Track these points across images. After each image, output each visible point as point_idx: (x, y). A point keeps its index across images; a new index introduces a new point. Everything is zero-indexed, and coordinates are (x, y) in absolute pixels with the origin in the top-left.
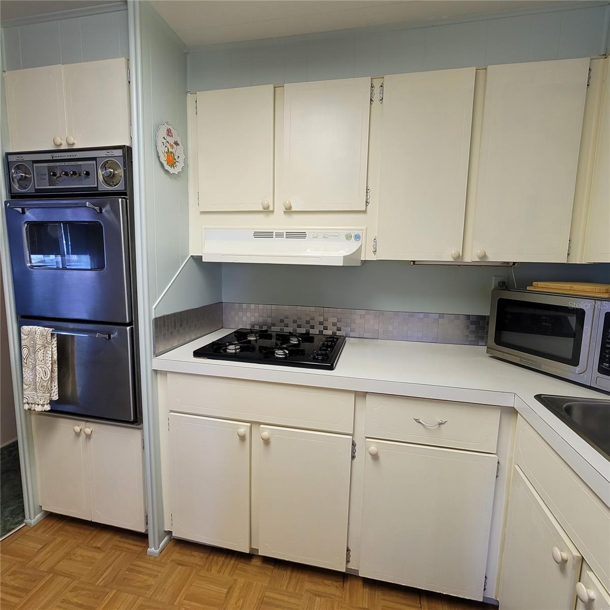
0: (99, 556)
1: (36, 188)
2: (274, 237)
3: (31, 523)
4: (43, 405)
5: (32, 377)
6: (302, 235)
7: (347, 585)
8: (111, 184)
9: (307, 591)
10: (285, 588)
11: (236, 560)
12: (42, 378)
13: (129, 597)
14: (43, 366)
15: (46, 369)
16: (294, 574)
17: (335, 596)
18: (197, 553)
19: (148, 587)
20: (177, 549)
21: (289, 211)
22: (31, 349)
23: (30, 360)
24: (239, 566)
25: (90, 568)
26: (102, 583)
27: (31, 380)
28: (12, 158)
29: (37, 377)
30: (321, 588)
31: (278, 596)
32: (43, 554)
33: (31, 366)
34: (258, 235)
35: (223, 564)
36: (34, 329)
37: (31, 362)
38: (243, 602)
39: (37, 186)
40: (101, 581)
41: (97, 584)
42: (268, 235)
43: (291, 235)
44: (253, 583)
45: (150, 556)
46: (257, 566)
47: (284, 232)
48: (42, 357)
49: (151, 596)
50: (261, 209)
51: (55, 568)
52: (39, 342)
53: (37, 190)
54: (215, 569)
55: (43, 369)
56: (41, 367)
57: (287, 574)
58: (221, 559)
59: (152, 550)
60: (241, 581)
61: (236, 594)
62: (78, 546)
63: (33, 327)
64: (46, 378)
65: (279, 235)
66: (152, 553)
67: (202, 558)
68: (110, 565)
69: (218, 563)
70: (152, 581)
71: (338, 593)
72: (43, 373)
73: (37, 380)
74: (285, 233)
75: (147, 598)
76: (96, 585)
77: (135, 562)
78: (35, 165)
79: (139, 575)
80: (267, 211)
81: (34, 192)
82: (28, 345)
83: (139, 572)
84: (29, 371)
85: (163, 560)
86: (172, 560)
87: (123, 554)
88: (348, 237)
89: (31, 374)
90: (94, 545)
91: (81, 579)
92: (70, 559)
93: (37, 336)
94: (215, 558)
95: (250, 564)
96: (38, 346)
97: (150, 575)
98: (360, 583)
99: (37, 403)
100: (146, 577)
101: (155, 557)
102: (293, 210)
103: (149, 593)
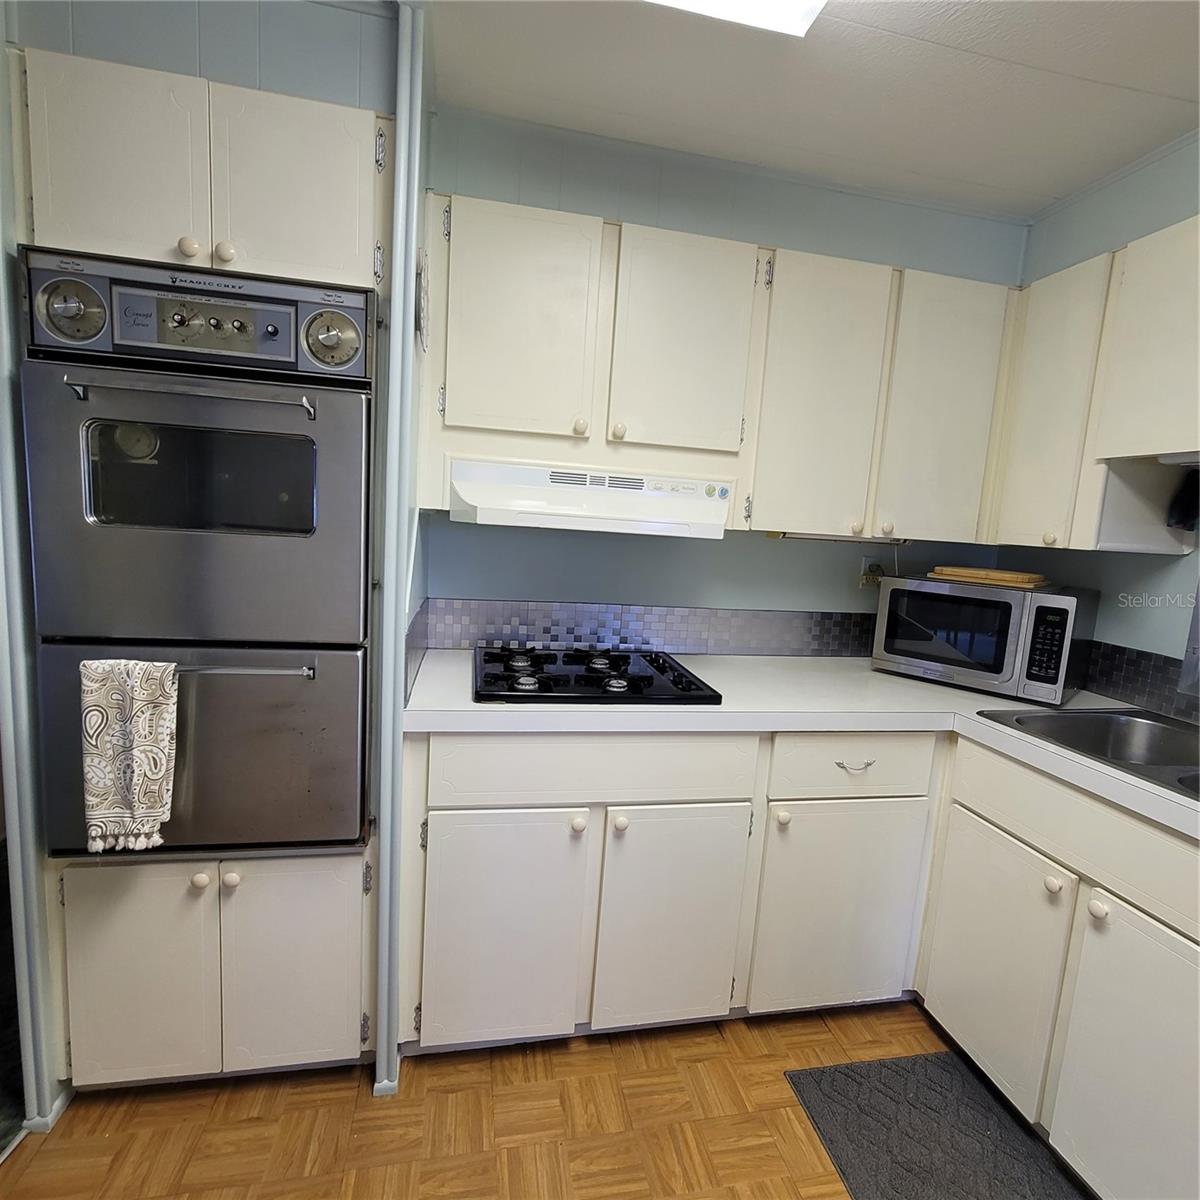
0: (272, 1131)
1: (116, 342)
2: (588, 483)
3: (47, 1125)
4: (148, 836)
5: (112, 776)
6: (636, 484)
7: (728, 1034)
8: (327, 360)
9: (678, 1060)
10: (645, 1068)
11: (544, 1054)
12: (145, 775)
13: (389, 1171)
14: (149, 748)
15: (156, 754)
16: (647, 1045)
17: (721, 1053)
18: (467, 1066)
19: (418, 1143)
20: (425, 1070)
21: (617, 441)
22: (112, 712)
23: (107, 738)
24: (555, 1061)
25: (269, 1156)
26: (315, 1169)
27: (109, 783)
28: (37, 261)
29: (135, 775)
30: (695, 1051)
31: (642, 1081)
32: (127, 1170)
33: (111, 752)
34: (557, 478)
35: (526, 1067)
36: (122, 668)
37: (110, 742)
38: (596, 1107)
39: (122, 338)
40: (312, 1167)
41: (306, 1174)
42: (578, 479)
43: (618, 482)
44: (593, 1078)
45: (381, 1097)
46: (585, 1052)
47: (607, 475)
48: (147, 729)
49: (432, 1153)
50: (571, 433)
51: (183, 1181)
52: (140, 695)
53: (117, 348)
54: (517, 1079)
55: (150, 755)
56: (144, 751)
57: (636, 1048)
58: (518, 1061)
59: (383, 1084)
60: (573, 1080)
61: (577, 1100)
62: (205, 1131)
63: (118, 661)
64: (153, 773)
65: (597, 481)
66: (387, 1089)
67: (482, 1070)
68: (310, 1136)
69: (516, 1070)
70: (415, 1133)
71: (722, 1049)
72: (149, 764)
73: (135, 780)
74: (607, 479)
75: (426, 1159)
76: (307, 1178)
77: (357, 1116)
78: (116, 289)
79: (384, 1132)
80: (579, 436)
81: (111, 350)
82: (103, 703)
83: (381, 1128)
84: (103, 764)
85: (412, 1096)
86: (429, 1090)
87: (321, 1111)
88: (710, 492)
89: (109, 769)
90: (245, 1117)
91: (263, 1181)
92: (207, 1157)
93: (136, 682)
94: (506, 1063)
95: (572, 1053)
96: (137, 705)
97: (406, 1125)
98: (743, 1027)
99: (136, 831)
100: (400, 1131)
101: (393, 1096)
102: (625, 440)
103: (426, 1152)
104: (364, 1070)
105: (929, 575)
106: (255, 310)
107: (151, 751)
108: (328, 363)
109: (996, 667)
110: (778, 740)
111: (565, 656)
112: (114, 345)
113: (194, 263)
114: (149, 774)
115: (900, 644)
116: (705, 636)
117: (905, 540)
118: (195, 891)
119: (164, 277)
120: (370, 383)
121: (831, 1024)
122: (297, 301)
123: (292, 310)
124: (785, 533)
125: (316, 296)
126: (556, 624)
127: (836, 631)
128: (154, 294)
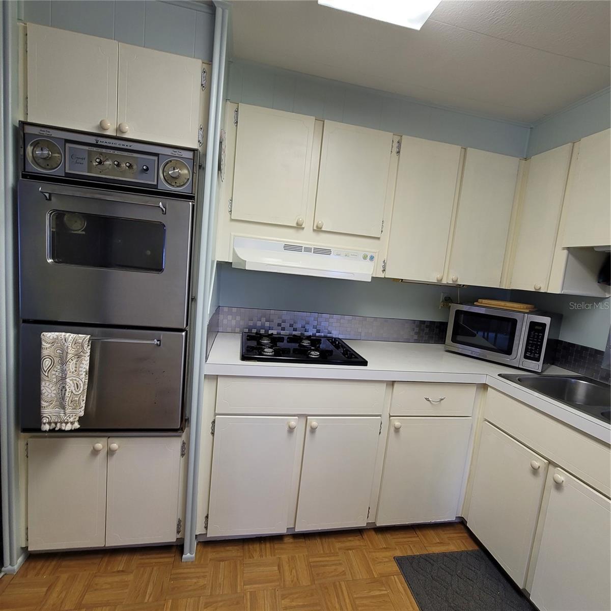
0: (130, 578)
1: (67, 171)
2: (303, 251)
3: (14, 570)
4: (72, 423)
5: (55, 392)
6: (327, 252)
7: (365, 536)
8: (173, 184)
9: (339, 549)
10: (322, 552)
11: (270, 543)
12: (72, 392)
13: (188, 601)
14: (74, 378)
15: (78, 381)
16: (324, 540)
17: (361, 546)
18: (231, 547)
19: (204, 587)
20: (209, 549)
21: (318, 230)
22: (56, 360)
23: (54, 372)
24: (276, 547)
25: (127, 591)
26: (151, 599)
27: (54, 395)
28: (29, 130)
29: (67, 392)
30: (348, 544)
31: (321, 559)
32: (55, 595)
33: (55, 380)
34: (288, 247)
35: (261, 550)
36: (63, 337)
37: (55, 374)
38: (296, 572)
39: (70, 170)
40: (149, 598)
41: (146, 601)
42: (297, 249)
43: (318, 251)
44: (295, 556)
45: (186, 562)
46: (292, 543)
47: (313, 247)
48: (74, 369)
49: (211, 592)
50: (295, 225)
51: (83, 602)
52: (71, 351)
53: (67, 175)
54: (256, 556)
55: (75, 382)
56: (72, 380)
57: (318, 541)
58: (257, 546)
59: (188, 556)
60: (284, 557)
61: (286, 568)
62: (95, 576)
63: (61, 333)
64: (76, 391)
65: (308, 250)
66: (189, 558)
67: (238, 550)
68: (148, 582)
69: (256, 550)
70: (202, 582)
71: (362, 544)
72: (74, 386)
73: (67, 394)
74: (313, 249)
75: (208, 596)
76: (146, 603)
77: (174, 572)
78: (68, 145)
79: (187, 580)
80: (299, 227)
81: (64, 175)
82: (52, 354)
83: (185, 578)
84: (51, 385)
85: (202, 562)
86: (210, 560)
87: (155, 568)
88: (365, 258)
89: (54, 388)
90: (116, 570)
91: (123, 604)
92: (95, 590)
93: (69, 344)
94: (251, 547)
95: (285, 543)
96: (69, 356)
97: (198, 577)
98: (373, 533)
99: (66, 421)
100: (194, 580)
101: (192, 562)
102: (323, 229)
103: (208, 592)
104: (178, 548)
105: (475, 303)
106: (137, 158)
107: (75, 380)
108: (174, 186)
109: (508, 351)
110: (396, 385)
111: (288, 338)
112: (66, 173)
113: (108, 133)
114: (74, 391)
115: (459, 338)
116: (360, 330)
117: (464, 285)
118: (95, 452)
119: (92, 140)
120: (194, 196)
121: (419, 533)
122: (159, 154)
123: (156, 158)
124: (402, 280)
125: (168, 151)
126: (284, 321)
127: (427, 330)
128: (87, 148)
